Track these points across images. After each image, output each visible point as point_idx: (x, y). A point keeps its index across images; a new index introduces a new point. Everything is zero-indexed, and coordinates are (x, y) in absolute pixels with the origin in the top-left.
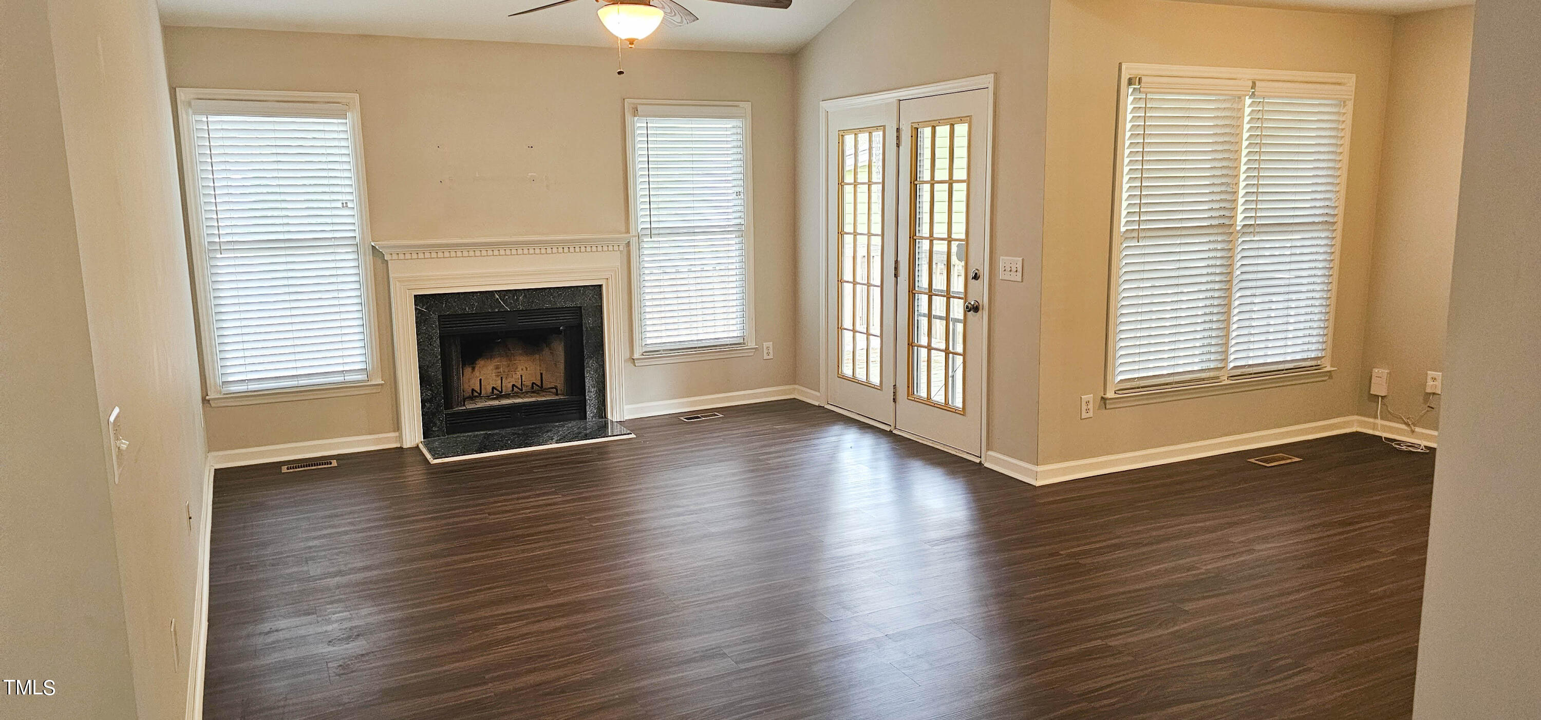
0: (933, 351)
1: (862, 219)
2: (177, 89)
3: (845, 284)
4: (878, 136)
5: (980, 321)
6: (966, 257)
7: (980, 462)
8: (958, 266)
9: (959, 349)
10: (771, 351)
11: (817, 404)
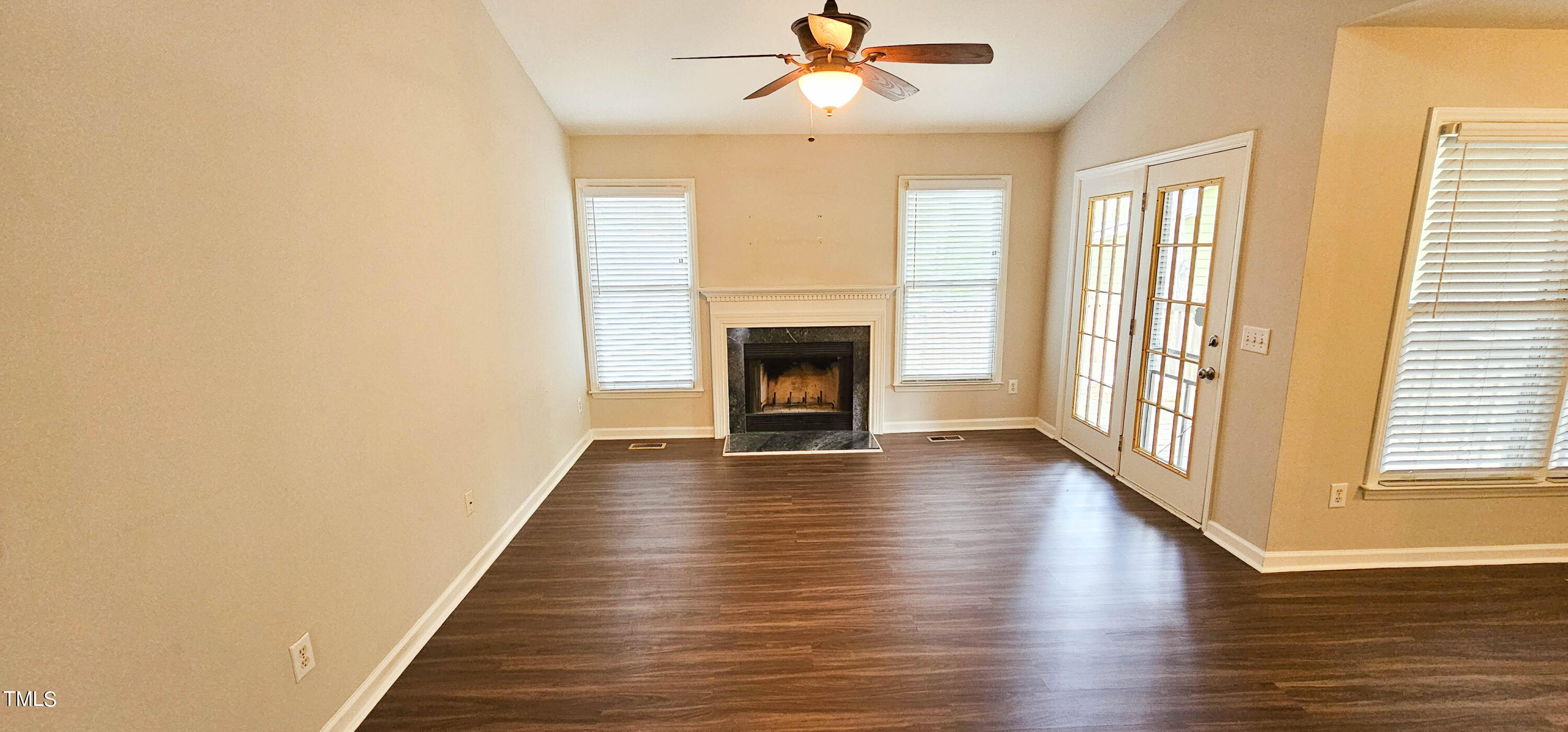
0: (1162, 410)
1: (1105, 279)
2: (576, 180)
3: (1085, 336)
4: (1125, 201)
5: (1214, 389)
6: (1205, 321)
7: (1200, 529)
8: (1195, 331)
9: (1190, 413)
10: (1016, 389)
11: (1052, 437)
